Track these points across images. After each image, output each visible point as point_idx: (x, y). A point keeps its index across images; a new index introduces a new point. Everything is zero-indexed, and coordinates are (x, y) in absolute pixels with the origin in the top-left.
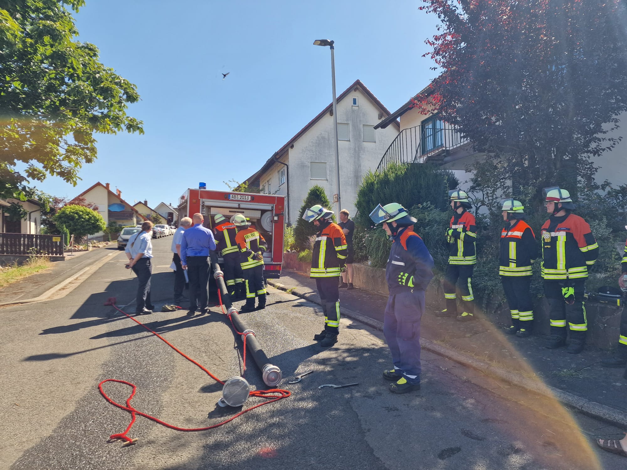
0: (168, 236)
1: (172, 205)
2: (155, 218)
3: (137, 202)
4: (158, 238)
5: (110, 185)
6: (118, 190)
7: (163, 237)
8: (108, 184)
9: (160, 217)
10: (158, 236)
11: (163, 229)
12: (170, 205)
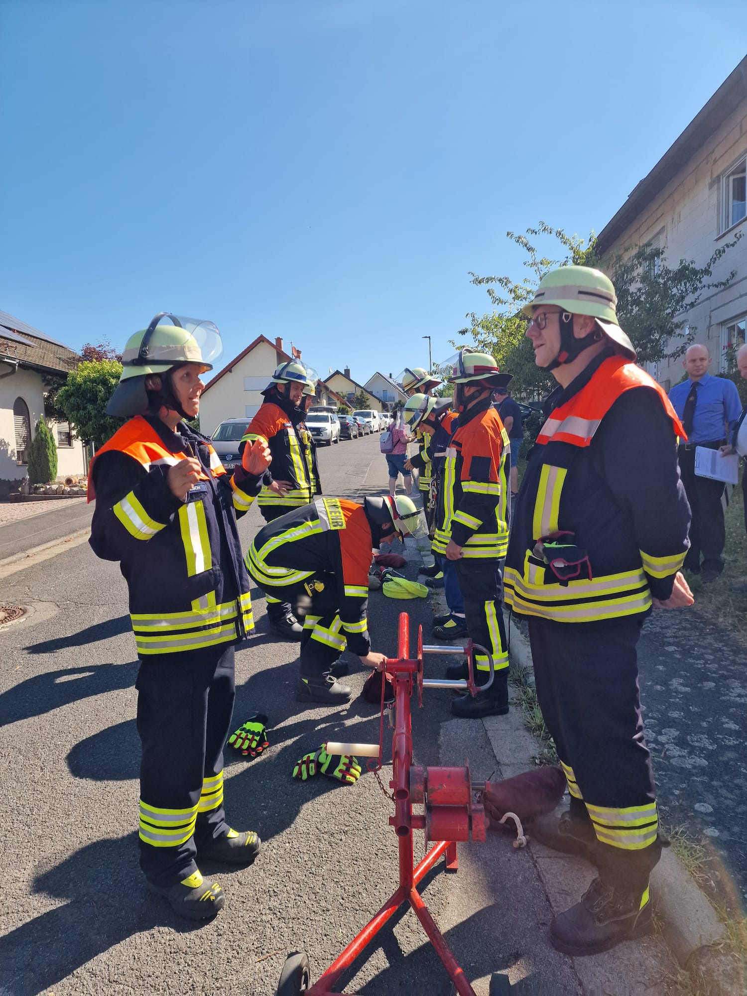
0: (377, 431)
1: (392, 377)
2: (358, 399)
3: (332, 372)
4: (355, 437)
5: (282, 341)
6: (294, 348)
7: (367, 434)
8: (279, 340)
9: (369, 396)
10: (354, 432)
11: (367, 420)
12: (391, 377)
